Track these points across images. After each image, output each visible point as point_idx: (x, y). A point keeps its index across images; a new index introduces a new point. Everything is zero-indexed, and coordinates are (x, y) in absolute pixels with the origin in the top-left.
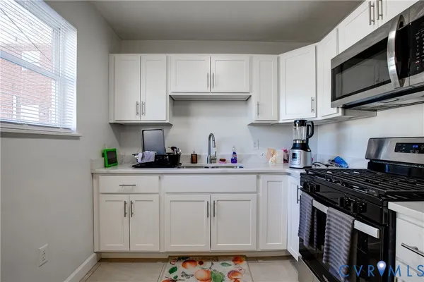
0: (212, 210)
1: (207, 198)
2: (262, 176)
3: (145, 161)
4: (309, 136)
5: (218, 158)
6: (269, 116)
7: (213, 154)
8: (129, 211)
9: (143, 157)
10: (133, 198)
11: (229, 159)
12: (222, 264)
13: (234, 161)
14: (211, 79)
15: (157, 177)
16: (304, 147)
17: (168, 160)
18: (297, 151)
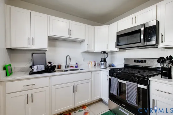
0: (75, 89)
1: (72, 84)
2: (93, 72)
3: (39, 70)
4: (106, 57)
5: (70, 66)
6: (91, 49)
7: (68, 64)
8: (30, 99)
9: (38, 68)
11: (74, 66)
12: (79, 111)
13: (76, 67)
14: (70, 31)
15: (48, 78)
17: (50, 69)
18: (103, 62)
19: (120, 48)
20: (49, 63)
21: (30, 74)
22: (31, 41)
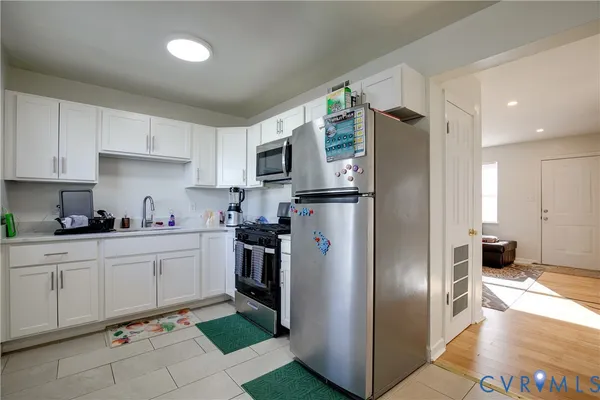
0: (158, 269)
1: (152, 258)
2: (204, 235)
3: (76, 226)
4: (241, 200)
5: (154, 221)
6: (206, 182)
7: (148, 217)
8: (57, 282)
9: (73, 221)
10: (61, 267)
11: (166, 223)
13: (172, 224)
14: (151, 142)
15: (95, 242)
16: (238, 209)
17: (101, 225)
18: (232, 213)
19: (265, 182)
20: (101, 212)
21: (57, 233)
22: (59, 164)
